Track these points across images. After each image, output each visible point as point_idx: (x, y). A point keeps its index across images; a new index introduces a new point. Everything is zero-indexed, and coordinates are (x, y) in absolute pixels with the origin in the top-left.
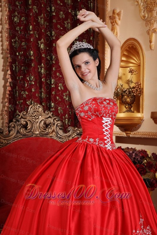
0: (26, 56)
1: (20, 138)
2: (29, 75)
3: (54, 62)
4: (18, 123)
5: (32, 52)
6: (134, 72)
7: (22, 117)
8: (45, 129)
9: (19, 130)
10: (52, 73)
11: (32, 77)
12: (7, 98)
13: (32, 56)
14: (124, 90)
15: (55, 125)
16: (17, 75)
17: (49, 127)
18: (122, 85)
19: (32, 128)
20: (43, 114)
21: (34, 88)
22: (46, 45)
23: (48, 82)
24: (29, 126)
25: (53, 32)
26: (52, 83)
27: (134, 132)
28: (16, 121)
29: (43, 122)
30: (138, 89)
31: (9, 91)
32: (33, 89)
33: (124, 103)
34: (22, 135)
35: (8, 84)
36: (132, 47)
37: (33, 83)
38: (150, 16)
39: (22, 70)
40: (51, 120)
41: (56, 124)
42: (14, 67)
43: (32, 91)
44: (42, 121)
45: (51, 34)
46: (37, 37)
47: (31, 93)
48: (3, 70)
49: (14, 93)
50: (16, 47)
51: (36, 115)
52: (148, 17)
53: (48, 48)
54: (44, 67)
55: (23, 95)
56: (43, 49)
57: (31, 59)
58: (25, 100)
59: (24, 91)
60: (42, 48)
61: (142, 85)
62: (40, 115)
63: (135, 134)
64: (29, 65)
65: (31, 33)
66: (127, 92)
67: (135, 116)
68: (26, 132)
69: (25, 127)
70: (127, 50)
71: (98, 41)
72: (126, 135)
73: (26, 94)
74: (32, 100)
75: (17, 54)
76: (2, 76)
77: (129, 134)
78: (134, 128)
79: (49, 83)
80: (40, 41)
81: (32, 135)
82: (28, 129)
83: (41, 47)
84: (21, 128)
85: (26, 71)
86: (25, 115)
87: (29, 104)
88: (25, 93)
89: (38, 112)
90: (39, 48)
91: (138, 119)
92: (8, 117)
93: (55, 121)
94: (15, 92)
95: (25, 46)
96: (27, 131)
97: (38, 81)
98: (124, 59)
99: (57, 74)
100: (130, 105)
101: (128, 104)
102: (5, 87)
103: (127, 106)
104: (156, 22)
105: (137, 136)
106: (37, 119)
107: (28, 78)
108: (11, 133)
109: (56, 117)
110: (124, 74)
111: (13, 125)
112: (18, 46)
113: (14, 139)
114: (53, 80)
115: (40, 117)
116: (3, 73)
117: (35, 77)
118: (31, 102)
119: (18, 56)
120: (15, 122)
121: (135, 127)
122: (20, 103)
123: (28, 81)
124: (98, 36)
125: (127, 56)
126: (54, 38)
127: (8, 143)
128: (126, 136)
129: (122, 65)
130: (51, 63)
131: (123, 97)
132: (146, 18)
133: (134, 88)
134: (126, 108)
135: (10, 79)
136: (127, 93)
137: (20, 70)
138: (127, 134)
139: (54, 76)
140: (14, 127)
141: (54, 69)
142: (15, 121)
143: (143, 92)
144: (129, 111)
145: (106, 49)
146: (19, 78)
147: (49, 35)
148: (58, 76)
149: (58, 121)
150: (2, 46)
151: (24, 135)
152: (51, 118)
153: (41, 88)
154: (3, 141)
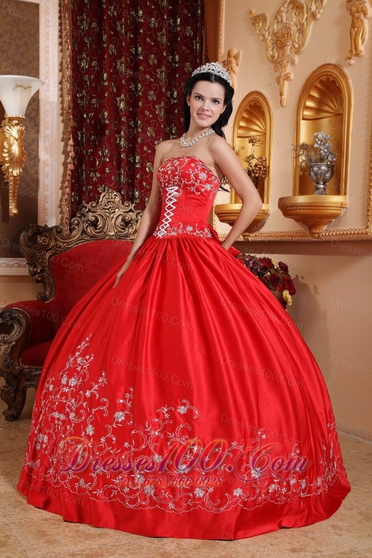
0: (98, 120)
1: (86, 240)
2: (102, 148)
3: (140, 130)
4: (83, 218)
5: (106, 114)
7: (90, 210)
8: (124, 229)
9: (86, 229)
10: (137, 146)
11: (106, 151)
12: (68, 181)
13: (106, 118)
16: (84, 148)
17: (130, 226)
19: (104, 226)
20: (121, 206)
21: (109, 168)
22: (127, 103)
23: (131, 159)
24: (100, 224)
25: (139, 85)
26: (137, 161)
27: (256, 233)
29: (120, 218)
30: (262, 167)
31: (72, 171)
34: (89, 236)
35: (69, 160)
36: (255, 105)
37: (108, 160)
38: (281, 55)
39: (91, 141)
40: (132, 215)
42: (80, 135)
43: (106, 172)
45: (136, 88)
46: (115, 91)
47: (104, 175)
48: (63, 140)
49: (80, 175)
50: (83, 105)
51: (110, 208)
52: (278, 57)
53: (131, 110)
54: (125, 136)
55: (93, 177)
57: (104, 123)
58: (95, 185)
59: (95, 172)
60: (122, 109)
61: (267, 162)
62: (117, 208)
63: (256, 236)
64: (101, 133)
65: (105, 84)
68: (96, 232)
69: (94, 224)
70: (247, 111)
72: (244, 238)
73: (96, 177)
74: (106, 185)
75: (85, 116)
76: (62, 149)
78: (255, 227)
79: (132, 161)
80: (118, 97)
81: (105, 237)
82: (98, 227)
83: (120, 106)
84: (88, 226)
85: (97, 142)
86: (94, 207)
87: (100, 191)
89: (113, 202)
90: (118, 107)
91: (262, 212)
92: (69, 210)
94: (80, 172)
95: (96, 105)
97: (115, 157)
98: (243, 124)
99: (145, 149)
102: (65, 164)
104: (289, 63)
105: (258, 239)
106: (112, 213)
107: (100, 152)
108: (74, 233)
109: (139, 211)
110: (243, 148)
111: (76, 222)
112: (85, 104)
113: (77, 242)
114: (137, 158)
116: (63, 143)
117: (110, 150)
118: (104, 189)
119: (86, 119)
120: (80, 217)
122: (88, 190)
123: (99, 157)
125: (247, 121)
126: (140, 94)
127: (68, 248)
128: (243, 240)
129: (240, 134)
130: (135, 132)
132: (275, 58)
133: (256, 165)
135: (73, 152)
137: (89, 140)
139: (139, 151)
140: (78, 225)
141: (139, 140)
142: (79, 215)
143: (269, 173)
146: (87, 152)
147: (133, 89)
148: (146, 151)
150: (62, 103)
151: (92, 237)
152: (133, 212)
153: (119, 168)
154: (61, 244)
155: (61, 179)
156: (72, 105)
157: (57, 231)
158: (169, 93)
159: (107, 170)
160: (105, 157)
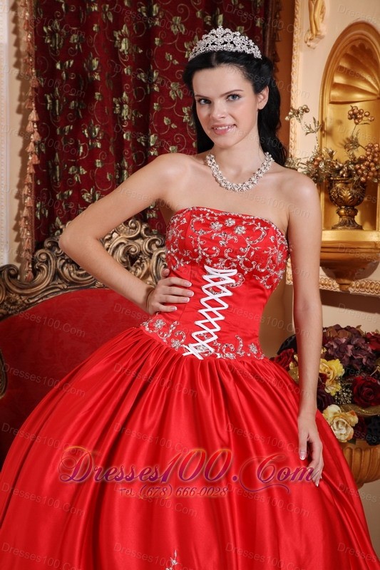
0: (81, 72)
1: (62, 290)
2: (89, 123)
3: (156, 89)
4: (56, 250)
5: (95, 62)
6: (362, 118)
9: (60, 270)
10: (152, 117)
11: (97, 129)
12: (28, 184)
13: (96, 71)
14: (337, 167)
15: (154, 259)
16: (58, 124)
17: (138, 264)
18: (333, 152)
20: (122, 227)
21: (101, 159)
22: (133, 41)
23: (141, 140)
25: (155, 7)
26: (152, 145)
27: (362, 282)
28: (52, 246)
29: (121, 249)
30: (372, 164)
31: (35, 166)
32: (97, 161)
33: (336, 203)
34: (66, 281)
35: (31, 148)
36: (362, 46)
37: (99, 145)
39: (70, 111)
40: (143, 244)
41: (156, 254)
42: (49, 101)
43: (96, 167)
44: (120, 247)
45: (149, 11)
46: (111, 19)
47: (92, 172)
48: (19, 111)
49: (50, 171)
50: (55, 47)
53: (140, 51)
54: (130, 101)
55: (73, 175)
56: (126, 53)
57: (93, 78)
58: (78, 189)
59: (77, 165)
60: (124, 51)
62: (115, 231)
63: (361, 286)
64: (89, 98)
65: (93, 9)
66: (344, 173)
67: (362, 240)
68: (78, 275)
70: (347, 56)
71: (277, 29)
72: (340, 288)
73: (80, 175)
74: (96, 189)
75: (58, 66)
76: (18, 127)
77: (347, 287)
78: (361, 270)
79: (143, 144)
80: (117, 31)
81: (94, 284)
83: (121, 48)
84: (64, 264)
85: (80, 112)
87: (87, 200)
88: (79, 170)
90: (117, 49)
91: (370, 247)
92: (32, 235)
93: (154, 248)
94: (51, 167)
95: (78, 47)
96: (81, 273)
97: (112, 139)
98: (339, 79)
99: (165, 122)
100: (352, 207)
101: (346, 206)
102: (24, 154)
103: (342, 212)
105: (366, 293)
106: (107, 240)
107: (86, 131)
108: (40, 276)
109: (155, 237)
110: (340, 122)
111: (44, 257)
112: (59, 45)
113: (46, 294)
114: (152, 137)
115: (115, 235)
116: (20, 117)
117: (102, 128)
118: (94, 195)
119: (60, 72)
120: (50, 248)
121: (364, 269)
122: (66, 198)
123: (85, 140)
124: (278, 16)
125: (348, 73)
126: (157, 23)
127: (30, 305)
128: (338, 290)
129: (334, 98)
130: (149, 91)
131: (331, 185)
133: (361, 161)
134: (341, 216)
135: (37, 134)
136: (342, 176)
137: (66, 109)
138: (341, 285)
139: (155, 125)
140: (46, 263)
141: (156, 106)
142: (49, 245)
144: (349, 223)
145: (294, 52)
146: (62, 131)
147: (144, 14)
148: (167, 126)
149: (162, 246)
150: (17, 44)
151: (71, 283)
152: (143, 238)
153: (119, 158)
154: (18, 298)
155: (17, 180)
156: (33, 49)
157: (9, 274)
158: (209, 18)
159: (98, 164)
160: (94, 139)
